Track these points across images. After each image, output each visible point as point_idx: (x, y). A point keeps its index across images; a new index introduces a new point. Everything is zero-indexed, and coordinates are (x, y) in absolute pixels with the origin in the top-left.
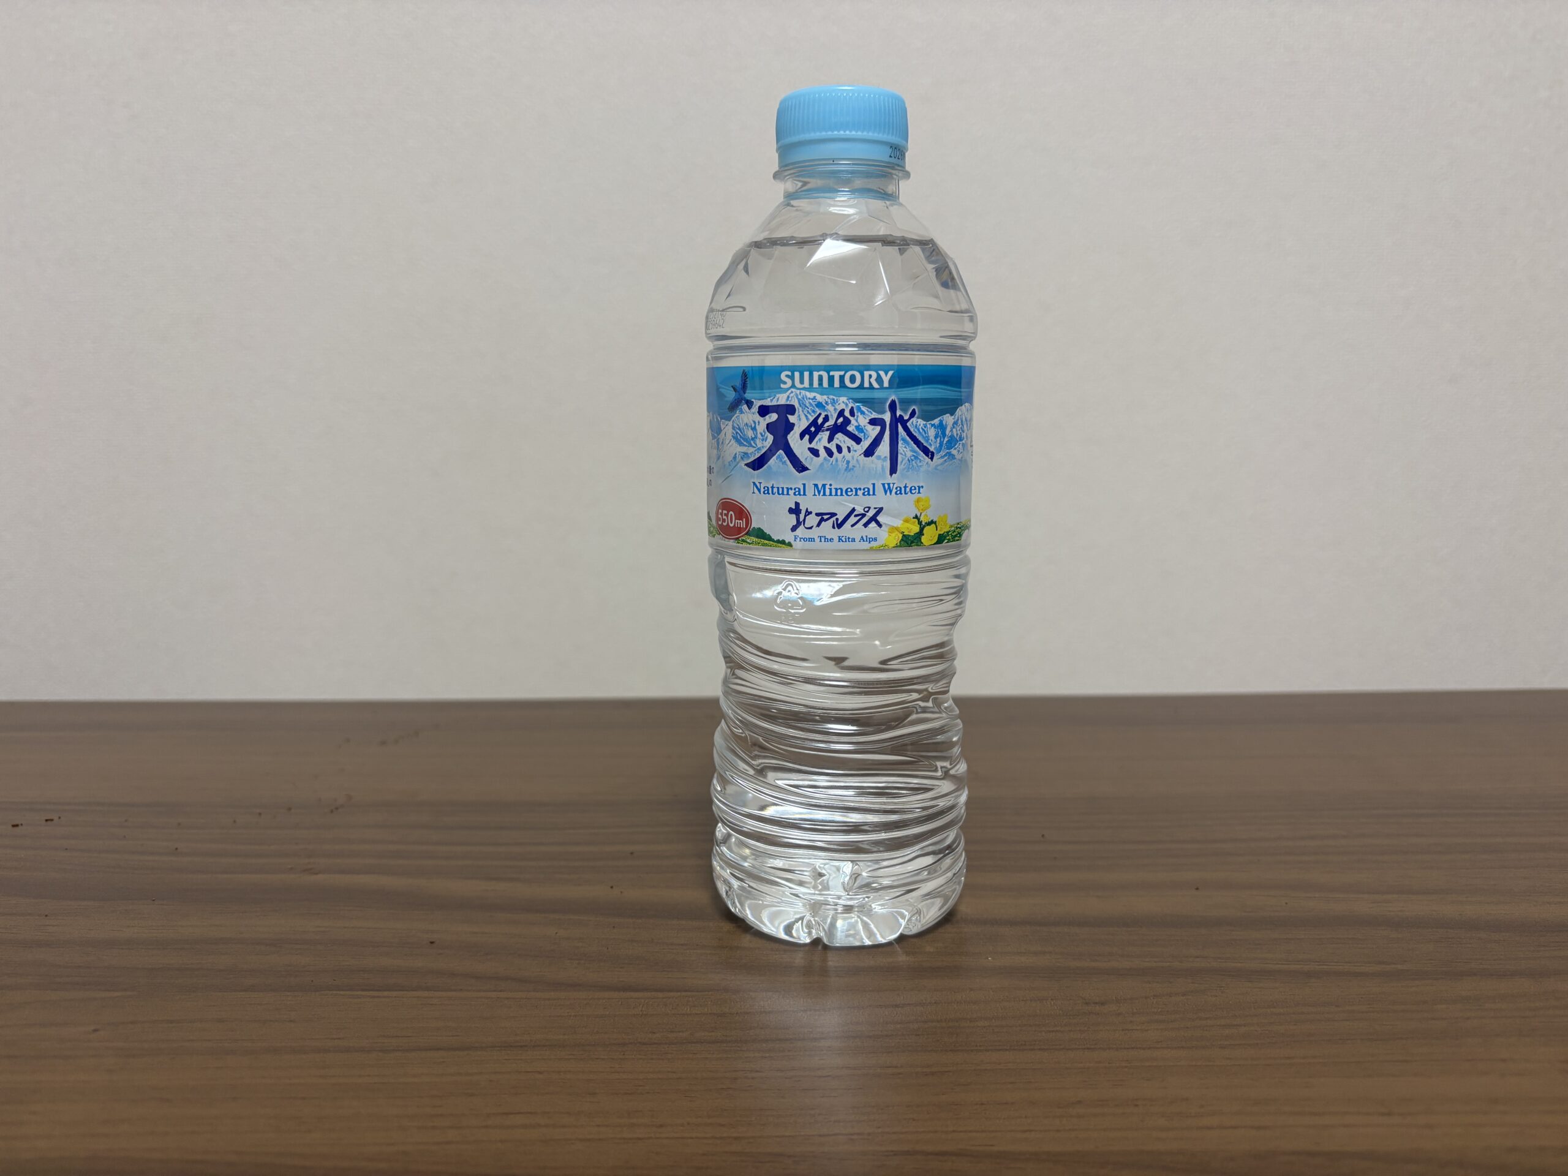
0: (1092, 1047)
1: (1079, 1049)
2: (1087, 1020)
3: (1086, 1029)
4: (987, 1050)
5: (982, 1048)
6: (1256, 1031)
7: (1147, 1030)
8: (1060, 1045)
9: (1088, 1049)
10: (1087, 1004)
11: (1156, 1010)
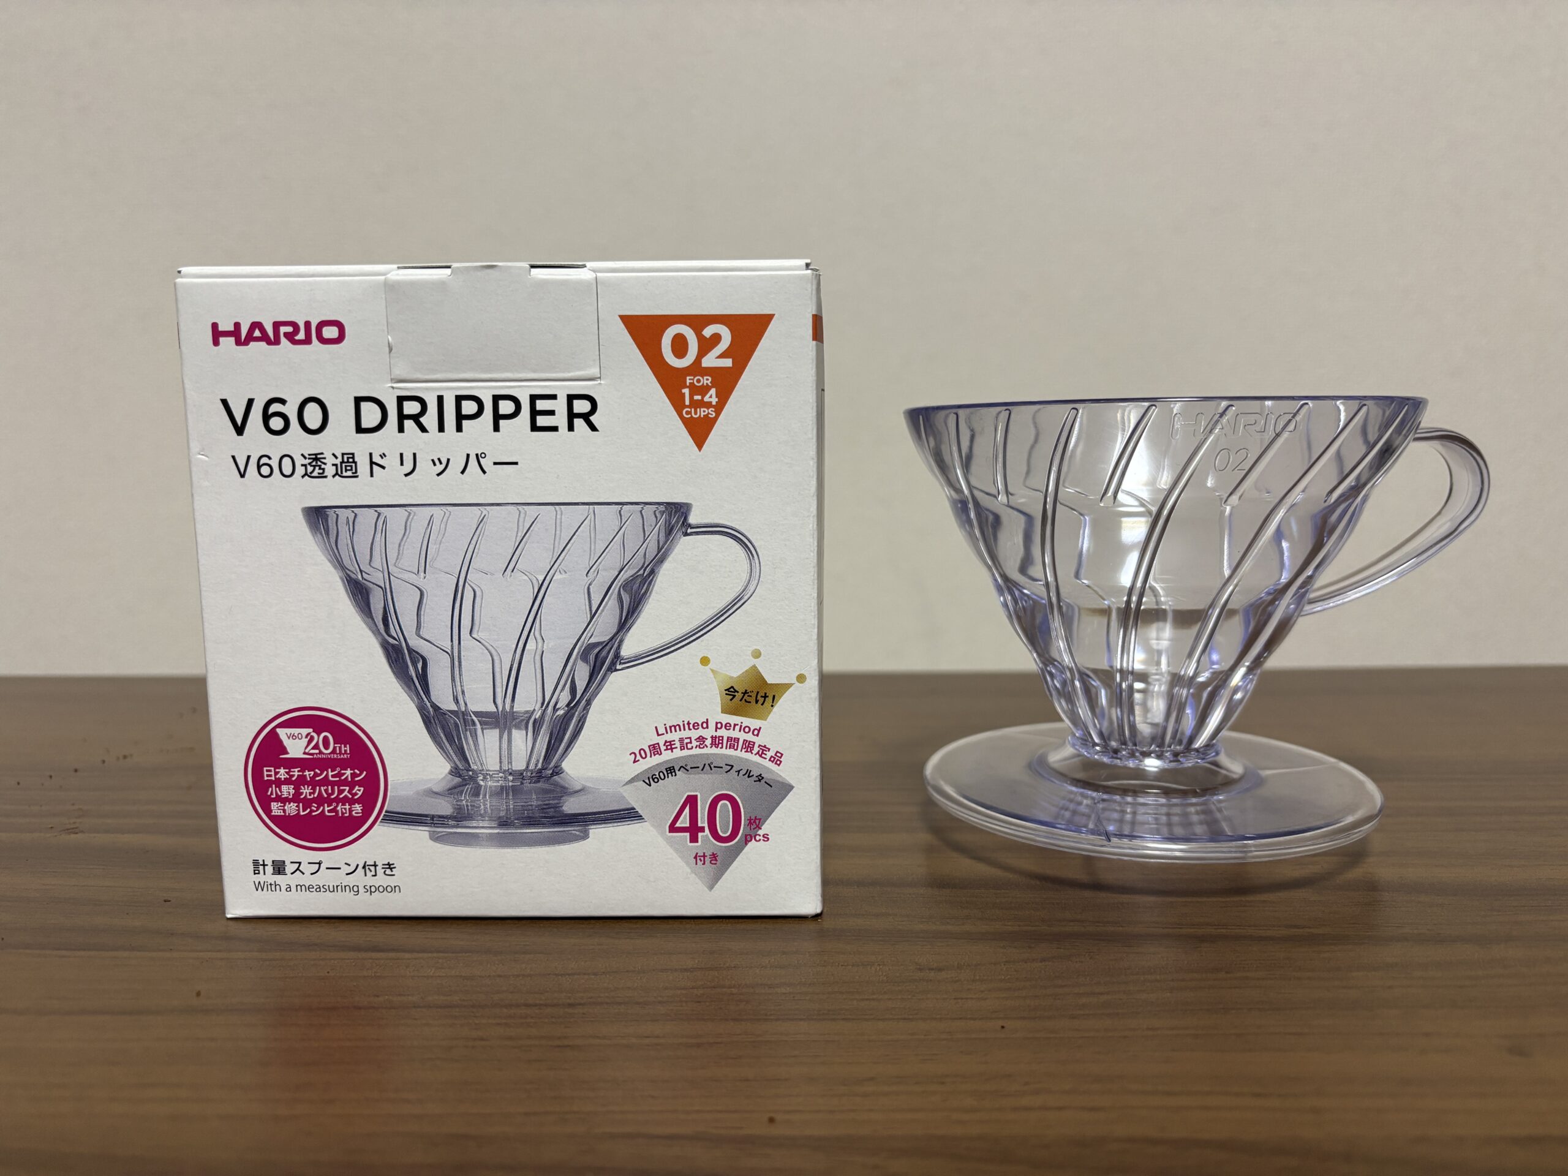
0: (911, 1017)
1: (894, 1019)
2: (914, 987)
3: (909, 997)
4: (777, 1020)
5: (772, 1017)
6: (1121, 999)
7: (986, 999)
8: (871, 1015)
9: (905, 1019)
10: (920, 970)
11: (1003, 977)
